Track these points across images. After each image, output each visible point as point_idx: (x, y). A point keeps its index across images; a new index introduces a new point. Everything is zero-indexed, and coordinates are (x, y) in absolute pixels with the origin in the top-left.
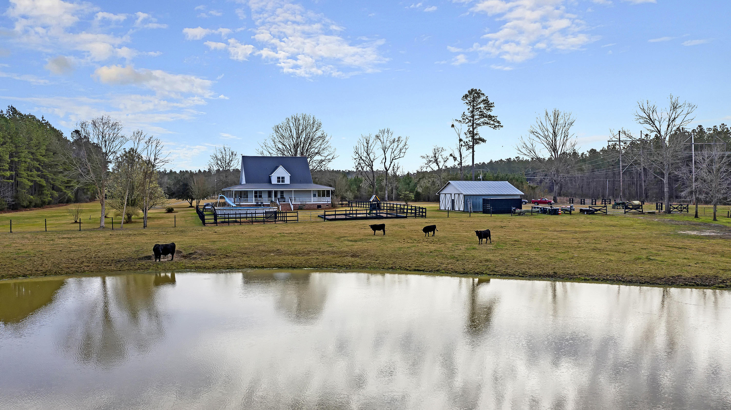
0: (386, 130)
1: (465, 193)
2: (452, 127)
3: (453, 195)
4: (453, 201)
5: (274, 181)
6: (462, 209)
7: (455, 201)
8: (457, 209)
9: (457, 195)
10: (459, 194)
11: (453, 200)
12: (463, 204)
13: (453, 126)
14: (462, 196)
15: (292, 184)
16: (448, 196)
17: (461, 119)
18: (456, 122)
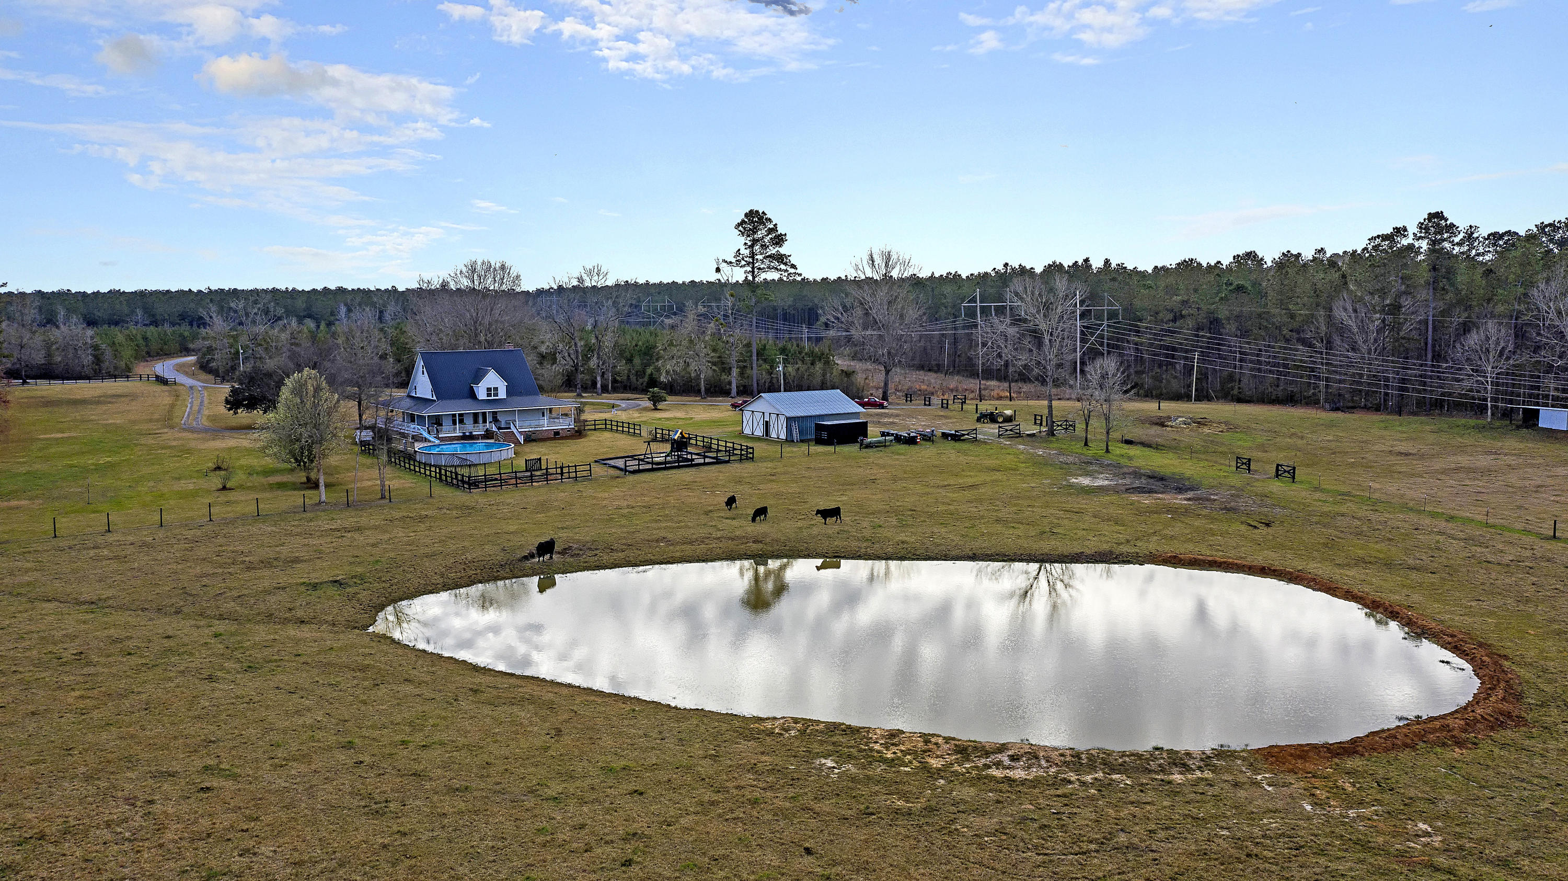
1: (788, 415)
3: (767, 416)
4: (767, 424)
5: (482, 395)
6: (783, 436)
7: (771, 424)
8: (774, 435)
9: (773, 416)
10: (778, 415)
11: (767, 422)
12: (785, 429)
14: (782, 418)
15: (510, 399)
16: (758, 416)
17: (734, 260)
18: (725, 264)
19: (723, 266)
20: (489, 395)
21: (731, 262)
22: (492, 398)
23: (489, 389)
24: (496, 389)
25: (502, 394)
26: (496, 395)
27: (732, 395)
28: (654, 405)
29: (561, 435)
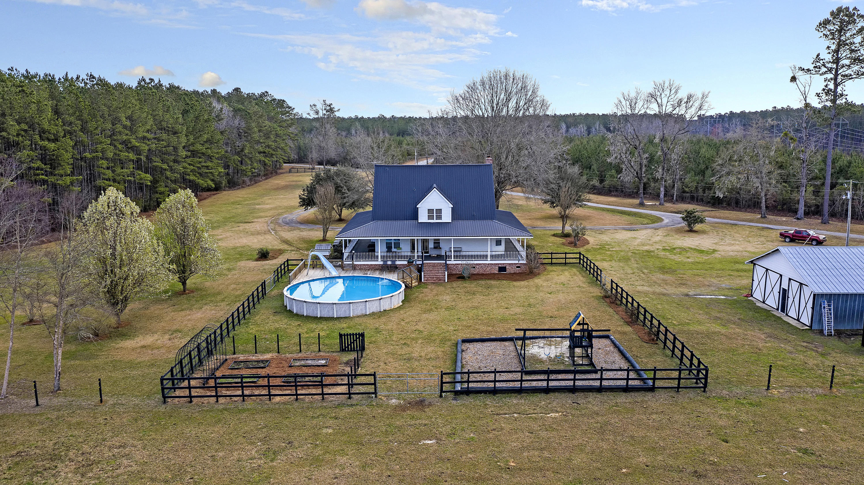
0: (667, 84)
1: (815, 289)
2: (791, 81)
3: (785, 282)
4: (784, 294)
5: (423, 218)
6: (806, 320)
8: (792, 313)
9: (795, 286)
10: (801, 284)
11: (784, 290)
12: (810, 309)
13: (793, 79)
14: (806, 291)
15: (456, 222)
16: (774, 277)
17: (811, 67)
18: (801, 73)
19: (800, 75)
20: (430, 217)
21: (808, 70)
22: (435, 221)
23: (430, 211)
24: (439, 211)
25: (447, 217)
26: (439, 217)
27: (798, 216)
28: (689, 225)
29: (508, 271)
